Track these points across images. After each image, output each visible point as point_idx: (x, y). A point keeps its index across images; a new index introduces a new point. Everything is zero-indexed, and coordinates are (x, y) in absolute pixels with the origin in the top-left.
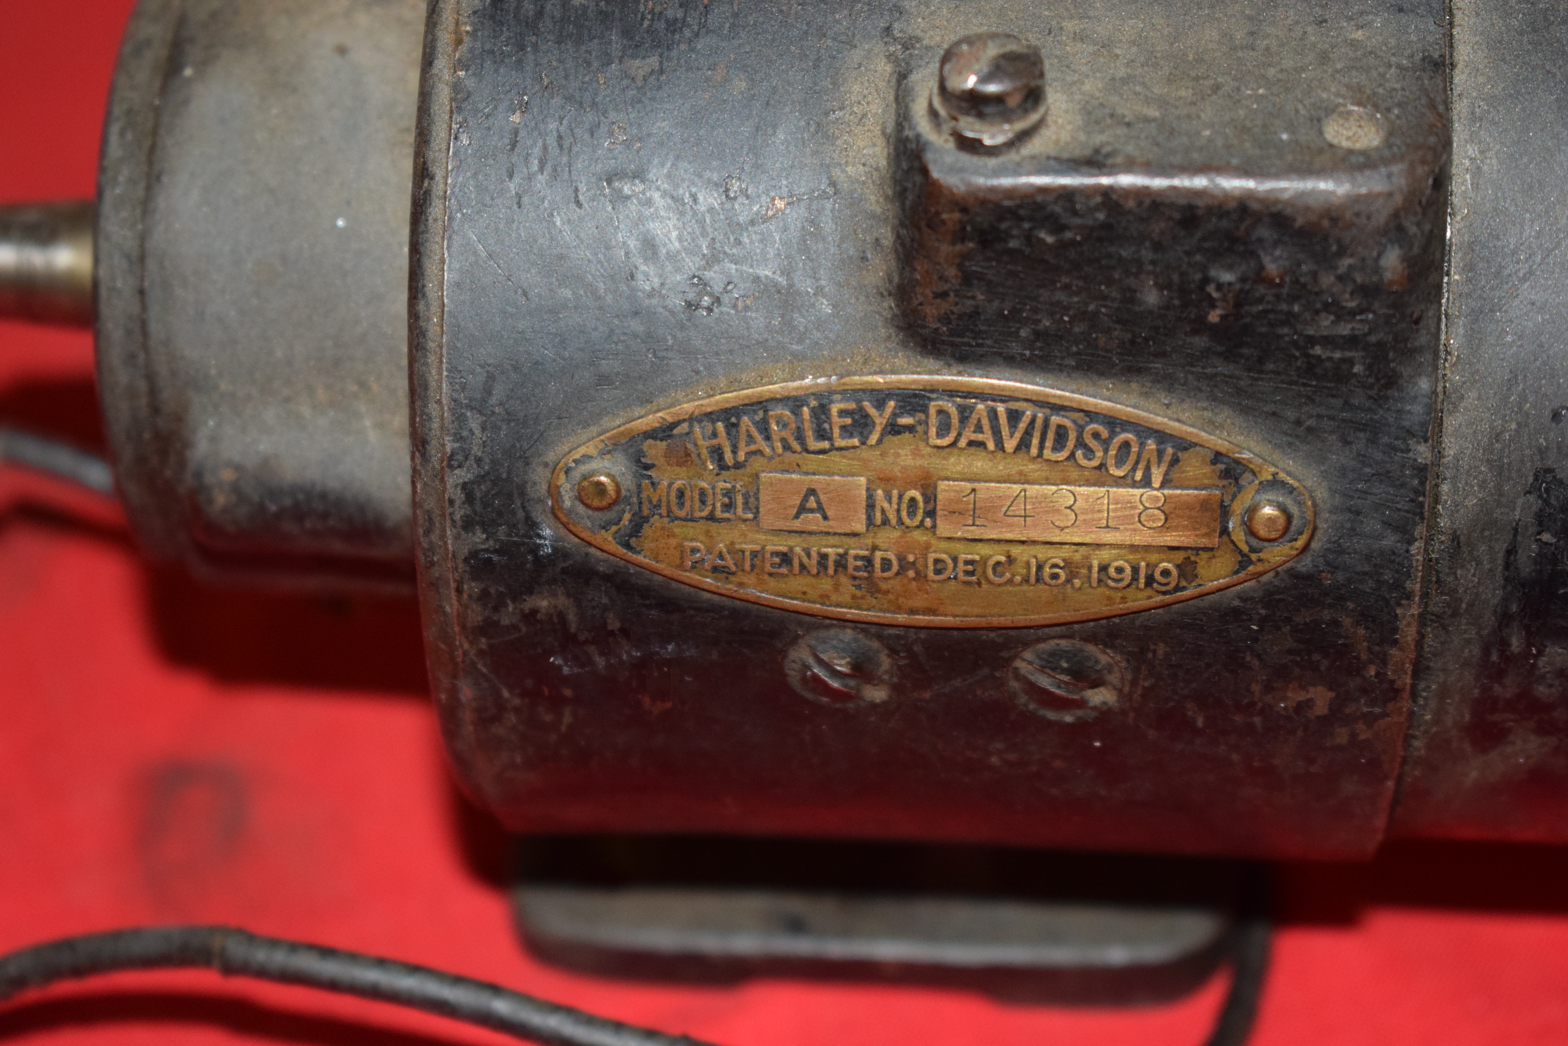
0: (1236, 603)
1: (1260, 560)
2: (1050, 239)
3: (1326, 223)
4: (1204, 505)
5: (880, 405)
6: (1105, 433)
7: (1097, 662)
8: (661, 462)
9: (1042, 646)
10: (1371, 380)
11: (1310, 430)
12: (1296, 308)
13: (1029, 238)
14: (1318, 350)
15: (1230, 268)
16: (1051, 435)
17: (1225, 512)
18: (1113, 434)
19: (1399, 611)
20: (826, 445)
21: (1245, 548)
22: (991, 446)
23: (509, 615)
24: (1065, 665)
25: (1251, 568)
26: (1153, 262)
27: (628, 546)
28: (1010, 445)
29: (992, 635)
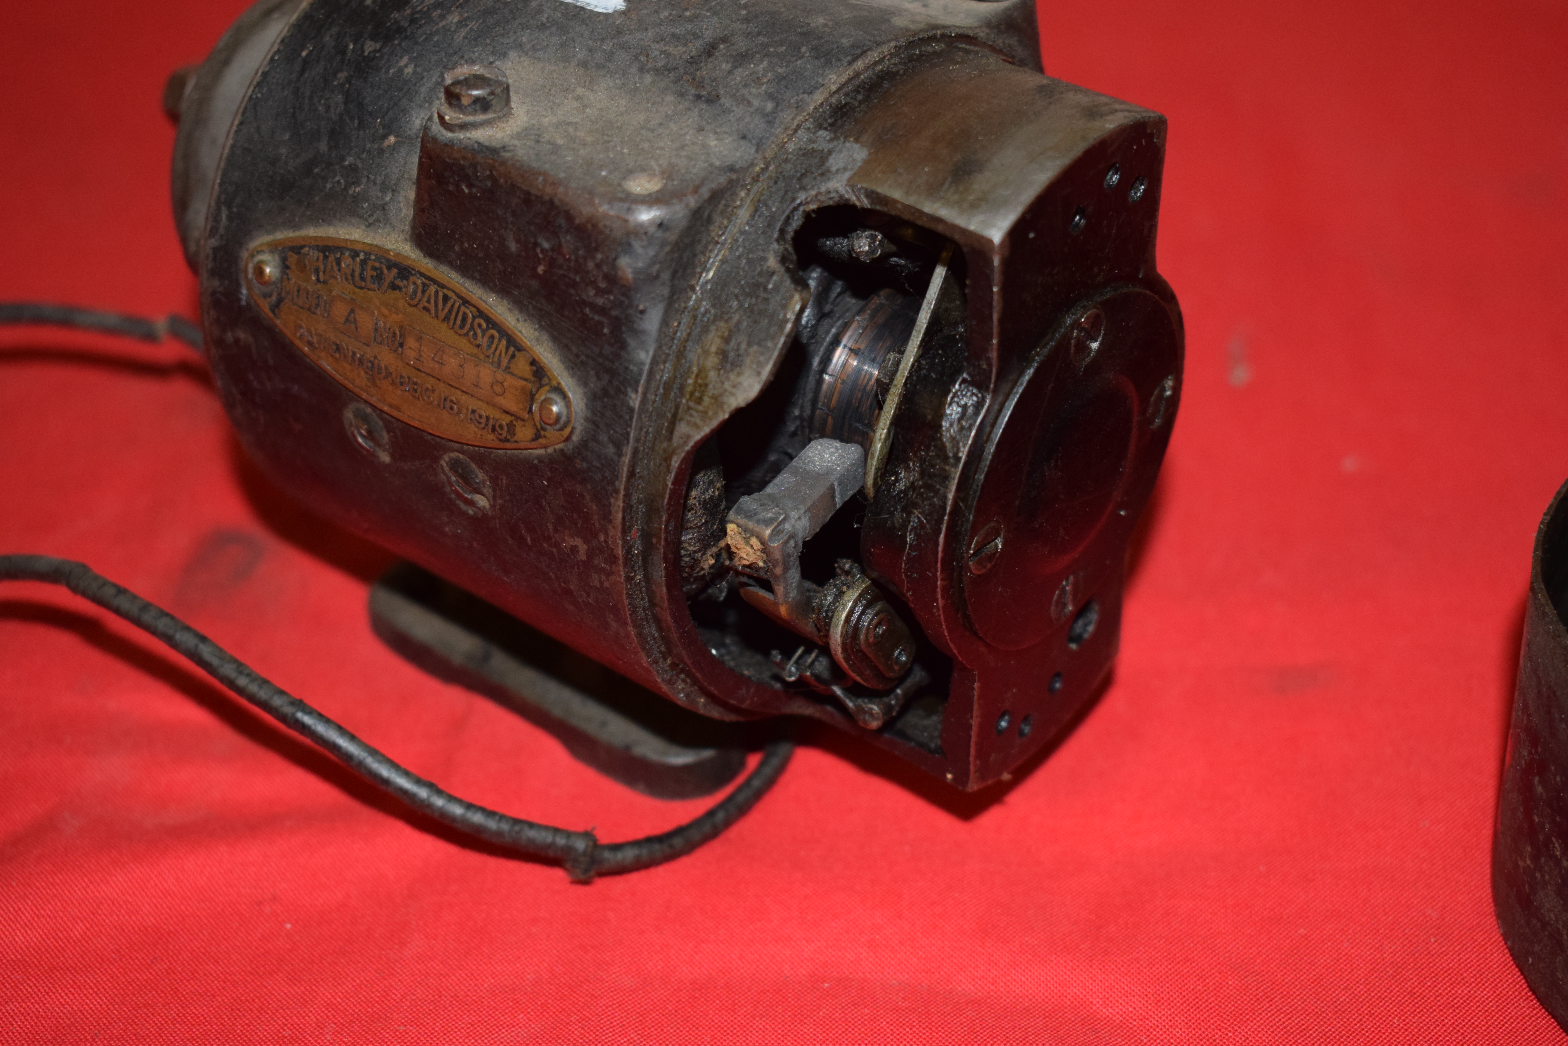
0: (536, 462)
1: (545, 437)
2: (466, 191)
3: (589, 226)
4: (523, 389)
5: (389, 268)
6: (484, 325)
7: (477, 476)
8: (293, 267)
9: (452, 455)
10: (612, 341)
11: (582, 362)
12: (578, 279)
13: (458, 186)
14: (587, 310)
15: (548, 240)
16: (460, 318)
17: (532, 398)
18: (488, 328)
19: (612, 500)
20: (363, 284)
21: (539, 427)
22: (433, 312)
23: (229, 337)
24: (460, 471)
25: (540, 440)
26: (512, 223)
27: (273, 312)
28: (442, 315)
29: (430, 437)
